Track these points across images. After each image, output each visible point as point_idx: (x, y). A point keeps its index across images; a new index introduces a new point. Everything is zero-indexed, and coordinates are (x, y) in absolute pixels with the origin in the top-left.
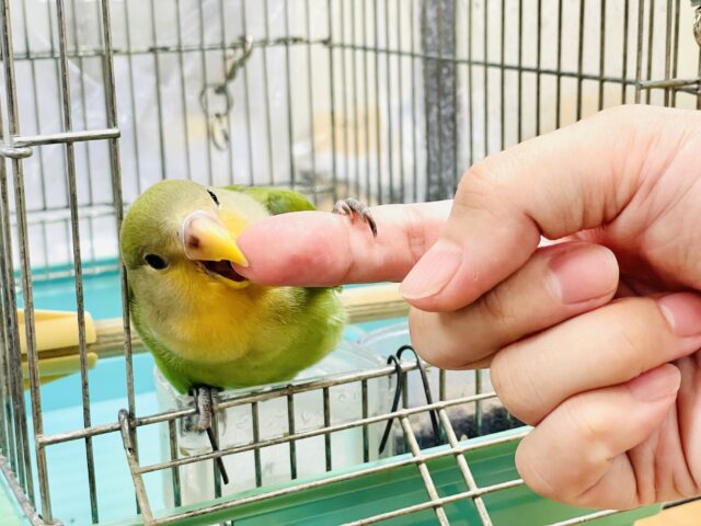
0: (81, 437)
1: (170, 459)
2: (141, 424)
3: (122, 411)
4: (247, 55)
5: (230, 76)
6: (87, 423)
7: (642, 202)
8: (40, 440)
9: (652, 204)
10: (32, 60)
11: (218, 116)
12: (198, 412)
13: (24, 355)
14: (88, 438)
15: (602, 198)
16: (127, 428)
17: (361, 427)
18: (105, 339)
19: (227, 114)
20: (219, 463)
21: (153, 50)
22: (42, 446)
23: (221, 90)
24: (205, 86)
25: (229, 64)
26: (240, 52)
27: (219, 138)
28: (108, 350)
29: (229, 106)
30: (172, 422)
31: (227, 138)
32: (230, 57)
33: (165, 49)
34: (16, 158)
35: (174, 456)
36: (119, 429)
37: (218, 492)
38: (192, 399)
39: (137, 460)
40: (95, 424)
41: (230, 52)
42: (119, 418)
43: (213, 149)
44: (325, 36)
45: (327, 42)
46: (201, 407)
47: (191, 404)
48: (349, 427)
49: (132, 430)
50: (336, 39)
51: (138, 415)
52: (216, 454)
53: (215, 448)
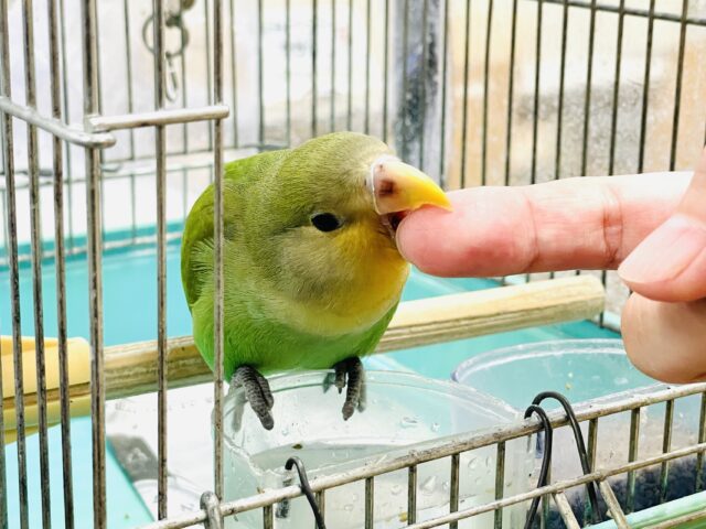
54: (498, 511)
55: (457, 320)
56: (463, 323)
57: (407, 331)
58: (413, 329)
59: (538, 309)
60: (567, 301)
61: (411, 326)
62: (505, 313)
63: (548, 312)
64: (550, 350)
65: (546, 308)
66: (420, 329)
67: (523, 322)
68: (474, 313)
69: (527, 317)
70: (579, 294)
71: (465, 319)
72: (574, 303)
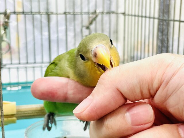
4: (96, 17)
5: (91, 23)
7: (163, 90)
9: (167, 91)
10: (25, 14)
15: (147, 86)
21: (65, 13)
23: (88, 28)
24: (82, 27)
25: (91, 19)
26: (94, 16)
32: (91, 17)
33: (69, 13)
41: (91, 15)
44: (123, 11)
45: (124, 14)
50: (127, 13)
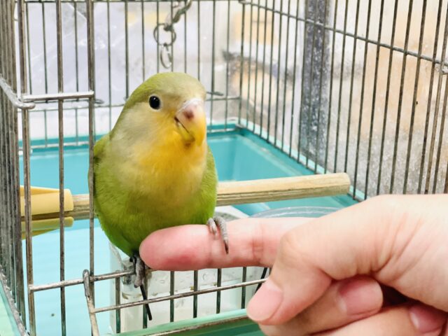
0: (58, 287)
1: (115, 304)
2: (97, 280)
3: (85, 271)
4: (187, 7)
6: (62, 278)
8: (31, 288)
11: (165, 45)
12: (135, 273)
13: (23, 217)
14: (62, 288)
16: (88, 282)
17: (241, 288)
18: (79, 208)
19: (171, 44)
20: (147, 307)
22: (32, 292)
23: (169, 28)
25: (175, 10)
26: (182, 4)
27: (166, 59)
28: (80, 215)
29: (173, 40)
30: (118, 279)
31: (171, 59)
32: (175, 7)
34: (25, 110)
35: (118, 301)
36: (83, 283)
37: (145, 325)
38: (132, 264)
39: (94, 304)
40: (68, 280)
42: (83, 276)
43: (161, 66)
46: (137, 272)
47: (131, 267)
48: (233, 287)
49: (92, 284)
51: (96, 273)
52: (145, 302)
53: (145, 298)
54: (244, 287)
55: (267, 192)
56: (270, 193)
57: (239, 196)
58: (242, 195)
59: (311, 189)
60: (328, 185)
61: (240, 193)
62: (293, 190)
63: (318, 191)
64: (305, 211)
65: (316, 188)
66: (245, 195)
67: (303, 195)
68: (276, 189)
69: (306, 193)
70: (336, 182)
71: (271, 191)
72: (333, 187)
